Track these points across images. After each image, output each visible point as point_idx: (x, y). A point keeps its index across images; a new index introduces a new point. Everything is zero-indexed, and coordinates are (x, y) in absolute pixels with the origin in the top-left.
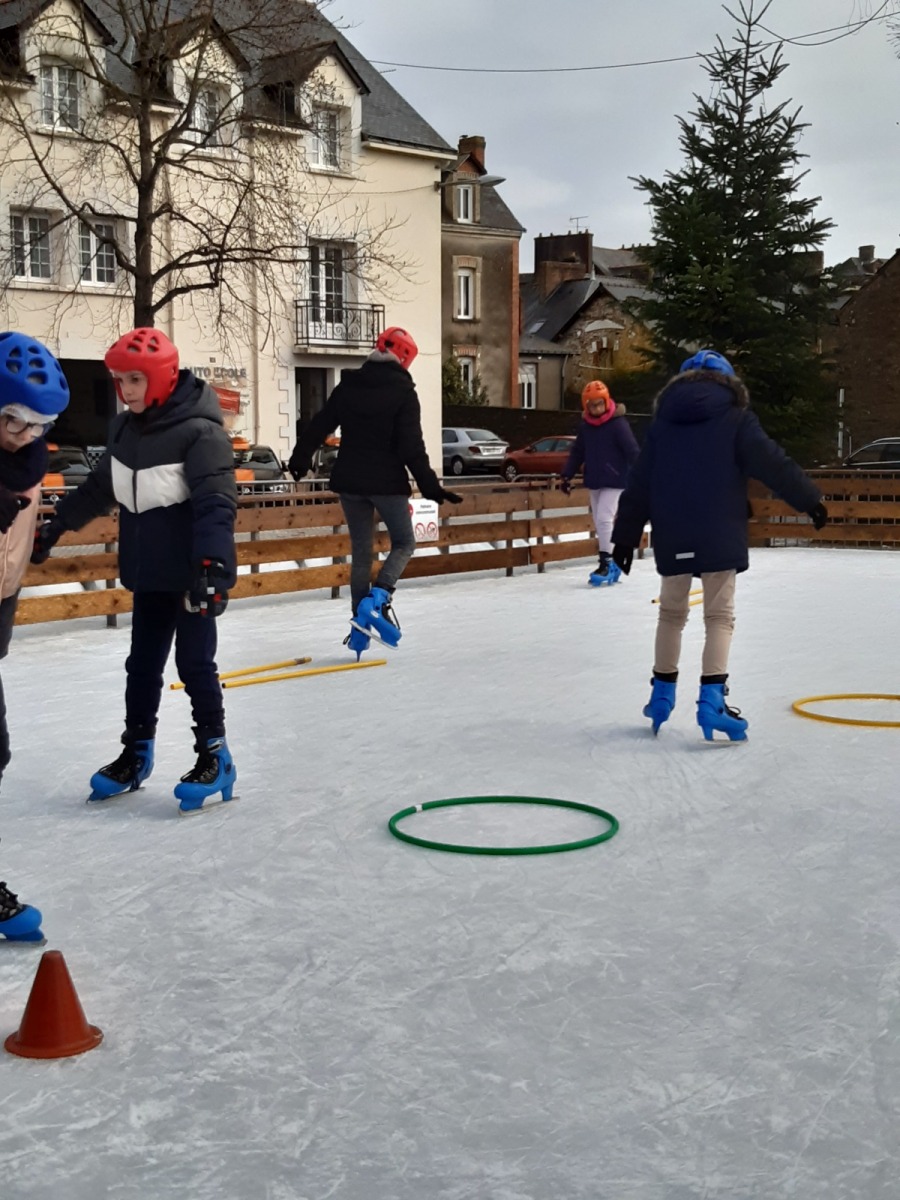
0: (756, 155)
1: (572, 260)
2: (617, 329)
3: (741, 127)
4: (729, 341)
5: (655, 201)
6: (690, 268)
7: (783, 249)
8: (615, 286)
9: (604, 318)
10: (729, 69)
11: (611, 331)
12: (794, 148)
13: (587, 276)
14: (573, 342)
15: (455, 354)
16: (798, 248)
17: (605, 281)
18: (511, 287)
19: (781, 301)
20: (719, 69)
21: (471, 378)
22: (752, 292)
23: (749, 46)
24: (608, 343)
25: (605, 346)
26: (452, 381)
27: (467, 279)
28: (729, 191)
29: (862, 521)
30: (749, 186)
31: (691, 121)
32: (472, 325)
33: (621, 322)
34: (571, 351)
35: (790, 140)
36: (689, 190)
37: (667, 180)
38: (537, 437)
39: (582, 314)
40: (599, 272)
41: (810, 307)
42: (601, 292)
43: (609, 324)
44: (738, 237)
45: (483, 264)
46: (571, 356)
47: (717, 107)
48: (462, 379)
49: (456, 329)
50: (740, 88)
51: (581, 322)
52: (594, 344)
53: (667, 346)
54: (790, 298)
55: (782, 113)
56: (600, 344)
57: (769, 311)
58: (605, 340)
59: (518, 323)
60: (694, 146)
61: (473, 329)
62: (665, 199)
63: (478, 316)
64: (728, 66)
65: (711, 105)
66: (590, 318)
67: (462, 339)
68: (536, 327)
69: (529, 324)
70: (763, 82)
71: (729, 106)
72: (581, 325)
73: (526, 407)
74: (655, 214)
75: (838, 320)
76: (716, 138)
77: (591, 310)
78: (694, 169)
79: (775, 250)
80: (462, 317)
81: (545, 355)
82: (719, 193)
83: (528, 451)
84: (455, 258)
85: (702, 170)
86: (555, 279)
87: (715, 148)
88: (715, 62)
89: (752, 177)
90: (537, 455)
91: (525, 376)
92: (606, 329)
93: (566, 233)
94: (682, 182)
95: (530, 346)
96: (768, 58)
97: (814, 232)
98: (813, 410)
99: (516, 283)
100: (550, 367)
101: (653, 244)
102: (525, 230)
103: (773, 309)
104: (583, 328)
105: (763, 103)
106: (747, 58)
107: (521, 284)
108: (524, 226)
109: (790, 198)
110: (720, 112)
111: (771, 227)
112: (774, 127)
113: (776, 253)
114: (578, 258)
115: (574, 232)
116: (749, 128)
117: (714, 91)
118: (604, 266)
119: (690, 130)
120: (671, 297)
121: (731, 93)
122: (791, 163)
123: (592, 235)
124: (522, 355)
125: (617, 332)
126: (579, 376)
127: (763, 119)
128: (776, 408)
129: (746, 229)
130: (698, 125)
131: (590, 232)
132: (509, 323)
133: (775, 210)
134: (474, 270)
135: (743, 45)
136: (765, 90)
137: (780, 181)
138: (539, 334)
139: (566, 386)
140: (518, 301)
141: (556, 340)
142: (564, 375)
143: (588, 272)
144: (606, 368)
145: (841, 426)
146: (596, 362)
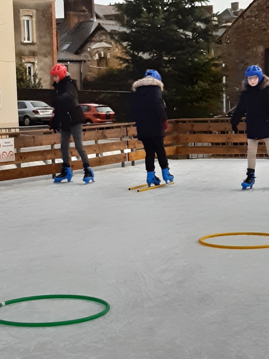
1: (84, 11)
2: (108, 47)
4: (164, 52)
8: (107, 24)
11: (106, 48)
13: (92, 19)
14: (86, 54)
15: (23, 61)
17: (101, 22)
18: (52, 26)
19: (190, 31)
21: (32, 74)
24: (105, 54)
25: (102, 56)
26: (22, 76)
27: (28, 21)
32: (32, 46)
34: (85, 59)
40: (98, 17)
42: (99, 28)
43: (104, 44)
45: (36, 13)
46: (85, 61)
48: (28, 74)
49: (23, 48)
51: (89, 43)
52: (97, 55)
54: (194, 30)
56: (100, 55)
57: (184, 37)
58: (102, 53)
59: (56, 44)
61: (32, 48)
63: (35, 41)
66: (94, 41)
67: (27, 53)
68: (66, 47)
69: (62, 45)
72: (90, 45)
75: (220, 41)
77: (94, 37)
80: (26, 41)
81: (71, 61)
84: (21, 10)
86: (75, 21)
92: (103, 47)
95: (63, 56)
98: (208, 87)
99: (54, 23)
103: (186, 35)
104: (91, 46)
107: (57, 24)
114: (87, 10)
118: (101, 14)
125: (109, 49)
126: (90, 72)
128: (190, 87)
132: (51, 44)
134: (31, 16)
138: (68, 50)
139: (83, 78)
140: (56, 33)
141: (77, 53)
142: (82, 72)
143: (92, 17)
144: (103, 68)
145: (224, 95)
146: (98, 65)
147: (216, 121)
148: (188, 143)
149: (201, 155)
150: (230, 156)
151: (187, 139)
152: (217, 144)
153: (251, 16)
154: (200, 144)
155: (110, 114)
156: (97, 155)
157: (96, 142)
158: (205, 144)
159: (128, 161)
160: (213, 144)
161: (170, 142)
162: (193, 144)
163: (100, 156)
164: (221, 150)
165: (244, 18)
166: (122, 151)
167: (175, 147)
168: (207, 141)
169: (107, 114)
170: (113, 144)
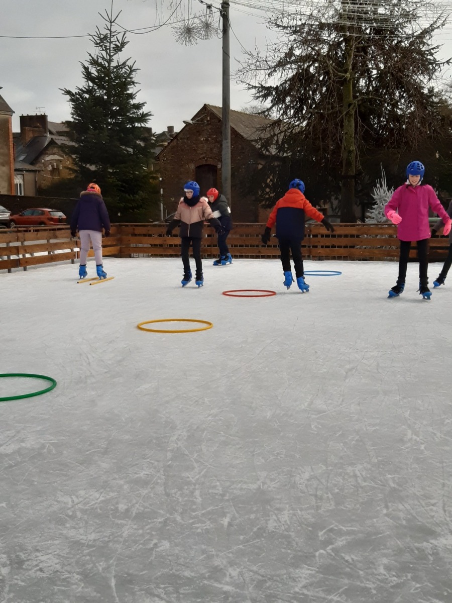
0: (117, 82)
1: (38, 127)
2: (60, 160)
3: (109, 69)
4: (108, 165)
5: (72, 100)
6: (89, 132)
7: (131, 125)
8: (59, 139)
9: (54, 154)
10: (103, 42)
11: (58, 160)
12: (133, 80)
13: (45, 135)
14: (40, 165)
16: (137, 125)
17: (54, 137)
18: (9, 138)
19: (131, 148)
20: (98, 41)
22: (118, 144)
23: (111, 32)
24: (57, 166)
25: (55, 167)
28: (105, 97)
29: (171, 245)
30: (114, 96)
31: (87, 64)
33: (63, 157)
34: (39, 169)
35: (131, 76)
36: (87, 96)
37: (77, 91)
38: (25, 208)
39: (44, 152)
40: (51, 133)
41: (144, 151)
42: (52, 142)
43: (57, 157)
44: (110, 118)
46: (39, 171)
47: (98, 59)
50: (108, 51)
51: (43, 156)
52: (50, 166)
53: (81, 167)
54: (135, 147)
55: (127, 63)
56: (53, 166)
57: (126, 153)
58: (55, 164)
59: (13, 155)
60: (88, 76)
62: (76, 99)
64: (102, 41)
65: (95, 58)
66: (47, 154)
68: (22, 158)
69: (19, 156)
70: (118, 49)
71: (103, 58)
73: (19, 195)
74: (72, 106)
75: (159, 158)
76: (98, 73)
77: (48, 150)
78: (89, 86)
79: (127, 125)
81: (27, 171)
82: (101, 98)
83: (20, 215)
85: (93, 87)
86: (30, 136)
87: (98, 78)
88: (96, 38)
89: (115, 91)
90: (25, 217)
91: (18, 180)
92: (56, 159)
93: (35, 115)
94: (84, 92)
95: (19, 166)
96: (120, 39)
97: (143, 118)
98: (147, 197)
99: (11, 137)
100: (30, 177)
101: (72, 120)
102: (14, 112)
103: (127, 151)
104: (44, 158)
105: (119, 58)
106: (110, 37)
107: (13, 137)
108: (13, 110)
109: (133, 102)
110: (99, 62)
111: (125, 115)
112: (124, 70)
113: (128, 127)
114: (41, 126)
115: (38, 114)
116: (113, 69)
117: (96, 52)
118: (54, 131)
119: (86, 69)
120: (82, 144)
121: (104, 53)
122: (132, 86)
123: (47, 116)
124: (15, 170)
125: (61, 161)
126: (44, 181)
127: (119, 66)
128: (131, 196)
129: (114, 115)
130: (90, 66)
131: (46, 114)
132: (9, 155)
133: (126, 107)
135: (109, 32)
136: (119, 52)
137: (128, 94)
138: (23, 161)
139: (37, 185)
140: (12, 145)
141: (32, 164)
142: (37, 180)
143: (46, 133)
144: (56, 178)
145: (162, 205)
146: (52, 175)
147: (155, 226)
148: (130, 244)
149: (141, 254)
150: (166, 256)
151: (129, 241)
152: (155, 245)
153: (184, 139)
154: (140, 245)
155: (62, 218)
156: (49, 253)
157: (48, 241)
158: (146, 246)
159: (78, 258)
160: (151, 245)
161: (114, 243)
162: (135, 245)
163: (52, 253)
164: (158, 251)
165: (177, 139)
166: (72, 250)
167: (118, 248)
168: (146, 243)
169: (59, 218)
170: (63, 243)
